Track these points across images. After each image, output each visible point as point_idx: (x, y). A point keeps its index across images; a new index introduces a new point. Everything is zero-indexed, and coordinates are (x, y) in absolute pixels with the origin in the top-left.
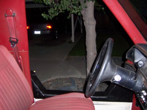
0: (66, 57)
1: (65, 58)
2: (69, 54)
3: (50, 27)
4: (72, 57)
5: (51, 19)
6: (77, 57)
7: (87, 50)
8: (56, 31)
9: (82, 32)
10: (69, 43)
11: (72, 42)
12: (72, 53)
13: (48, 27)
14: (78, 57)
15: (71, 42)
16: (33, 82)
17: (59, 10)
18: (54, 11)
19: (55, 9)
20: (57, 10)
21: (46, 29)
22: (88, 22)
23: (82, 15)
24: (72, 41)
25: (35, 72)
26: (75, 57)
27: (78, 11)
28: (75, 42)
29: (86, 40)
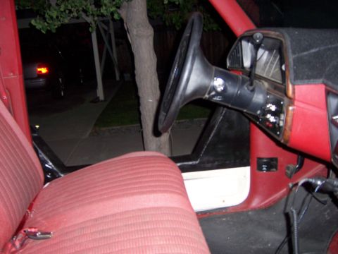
0: (90, 131)
1: (88, 133)
2: (95, 125)
3: (44, 70)
4: (104, 129)
5: (54, 31)
6: (115, 128)
7: (140, 94)
8: (60, 80)
9: (118, 78)
10: (92, 102)
11: (99, 100)
12: (103, 120)
13: (39, 70)
14: (118, 127)
15: (96, 100)
16: (36, 147)
17: (70, 12)
18: (59, 13)
19: (62, 9)
20: (65, 11)
21: (36, 76)
22: (137, 31)
23: (121, 20)
24: (98, 98)
25: (37, 127)
26: (110, 128)
27: (114, 9)
28: (105, 100)
29: (136, 72)
